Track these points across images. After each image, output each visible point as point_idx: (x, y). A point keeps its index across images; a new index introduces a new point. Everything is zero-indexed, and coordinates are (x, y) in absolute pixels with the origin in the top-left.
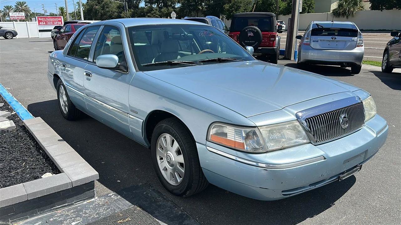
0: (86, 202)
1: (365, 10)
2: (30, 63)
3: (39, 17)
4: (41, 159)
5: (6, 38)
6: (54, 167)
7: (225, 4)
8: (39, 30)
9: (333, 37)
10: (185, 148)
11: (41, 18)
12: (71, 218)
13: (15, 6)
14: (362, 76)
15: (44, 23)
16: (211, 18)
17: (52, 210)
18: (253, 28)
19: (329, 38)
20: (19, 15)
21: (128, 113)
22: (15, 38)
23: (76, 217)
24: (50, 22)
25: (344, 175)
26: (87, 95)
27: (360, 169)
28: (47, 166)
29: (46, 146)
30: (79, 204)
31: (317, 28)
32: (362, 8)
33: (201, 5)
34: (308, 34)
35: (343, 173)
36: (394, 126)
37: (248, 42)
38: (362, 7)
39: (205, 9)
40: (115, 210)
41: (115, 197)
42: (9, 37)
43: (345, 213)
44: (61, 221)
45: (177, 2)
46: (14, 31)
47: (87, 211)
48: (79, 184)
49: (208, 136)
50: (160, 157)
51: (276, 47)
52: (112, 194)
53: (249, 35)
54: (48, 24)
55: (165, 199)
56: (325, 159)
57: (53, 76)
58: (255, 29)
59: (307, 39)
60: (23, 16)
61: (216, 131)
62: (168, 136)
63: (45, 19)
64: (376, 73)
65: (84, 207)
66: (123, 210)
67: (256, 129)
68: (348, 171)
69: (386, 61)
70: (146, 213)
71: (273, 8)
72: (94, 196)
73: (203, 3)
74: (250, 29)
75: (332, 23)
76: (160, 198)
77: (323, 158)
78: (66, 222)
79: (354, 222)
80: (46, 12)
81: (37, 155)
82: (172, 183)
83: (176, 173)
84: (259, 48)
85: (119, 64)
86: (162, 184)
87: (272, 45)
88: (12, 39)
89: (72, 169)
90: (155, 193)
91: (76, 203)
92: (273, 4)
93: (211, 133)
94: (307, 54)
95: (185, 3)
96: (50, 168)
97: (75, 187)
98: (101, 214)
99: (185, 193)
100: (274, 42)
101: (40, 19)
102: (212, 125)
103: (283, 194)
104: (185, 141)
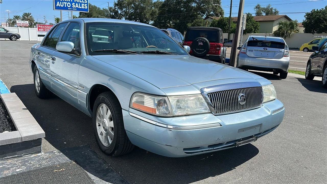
0: (33, 156)
1: (300, 33)
2: (24, 58)
3: (39, 25)
4: (5, 122)
5: (11, 40)
6: (14, 128)
7: (188, 23)
8: (38, 35)
9: (265, 48)
10: (114, 115)
11: (41, 26)
12: (17, 166)
13: (23, 16)
14: (288, 80)
15: (43, 30)
16: (171, 30)
17: (3, 159)
18: (203, 39)
19: (262, 49)
20: (24, 23)
21: (77, 88)
22: (18, 40)
23: (22, 166)
24: (48, 29)
25: (240, 142)
26: (51, 76)
27: (256, 140)
28: (8, 127)
29: (11, 112)
30: (27, 156)
31: (253, 40)
32: (298, 32)
33: (169, 22)
34: (245, 45)
35: (239, 140)
36: (303, 117)
37: (199, 49)
38: (298, 30)
39: (173, 26)
40: (55, 163)
41: (58, 154)
42: (14, 39)
43: (242, 175)
44: (9, 168)
45: (150, 20)
46: (18, 35)
47: (32, 162)
48: (27, 140)
49: (131, 103)
50: (99, 123)
51: (221, 55)
52: (56, 151)
53: (199, 44)
54: (46, 30)
55: (98, 157)
56: (221, 126)
57: (31, 62)
58: (205, 40)
59: (244, 48)
60: (27, 23)
61: (136, 99)
62: (104, 106)
63: (43, 26)
64: (300, 80)
65: (31, 159)
66: (61, 163)
67: (166, 98)
68: (243, 139)
69: (309, 70)
70: (78, 166)
71: (226, 28)
72: (41, 152)
73: (172, 21)
74: (200, 40)
75: (265, 37)
76: (94, 157)
77: (220, 125)
78: (13, 169)
79: (247, 182)
80: (46, 22)
81: (4, 119)
82: (105, 144)
83: (108, 136)
84: (207, 55)
85: (74, 49)
86: (99, 147)
87: (218, 53)
88: (16, 40)
89: (26, 128)
90: (91, 153)
91: (25, 156)
92: (226, 25)
93: (133, 101)
94: (244, 61)
95: (157, 21)
96: (11, 128)
97: (24, 141)
98: (43, 165)
99: (113, 152)
100: (219, 51)
101: (39, 26)
102: (134, 94)
103: (185, 152)
104: (115, 109)
